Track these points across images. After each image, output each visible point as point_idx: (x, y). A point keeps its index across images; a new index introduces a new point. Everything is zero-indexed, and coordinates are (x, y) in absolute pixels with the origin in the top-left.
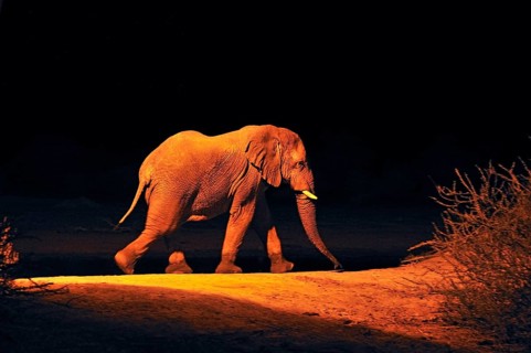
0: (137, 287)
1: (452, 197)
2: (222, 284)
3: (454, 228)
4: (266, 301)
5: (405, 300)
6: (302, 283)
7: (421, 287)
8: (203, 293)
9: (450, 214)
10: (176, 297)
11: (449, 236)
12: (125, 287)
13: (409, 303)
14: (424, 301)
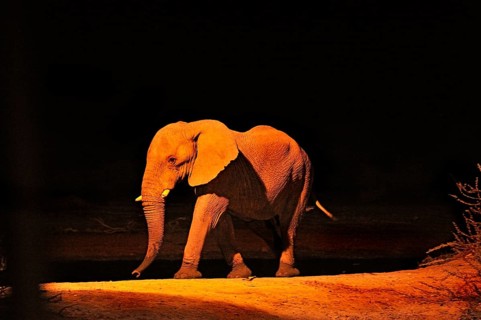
0: (134, 294)
1: (475, 195)
2: (226, 290)
3: (477, 229)
4: (274, 308)
5: (424, 307)
6: (313, 289)
7: (441, 292)
8: (205, 300)
9: (473, 213)
10: (176, 304)
11: (472, 237)
12: (121, 293)
13: (428, 310)
14: (444, 308)
